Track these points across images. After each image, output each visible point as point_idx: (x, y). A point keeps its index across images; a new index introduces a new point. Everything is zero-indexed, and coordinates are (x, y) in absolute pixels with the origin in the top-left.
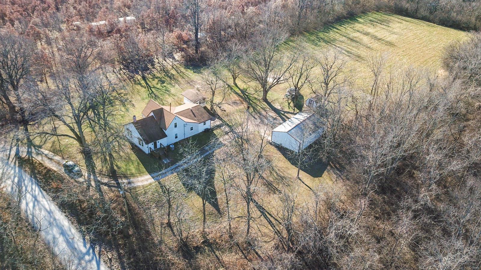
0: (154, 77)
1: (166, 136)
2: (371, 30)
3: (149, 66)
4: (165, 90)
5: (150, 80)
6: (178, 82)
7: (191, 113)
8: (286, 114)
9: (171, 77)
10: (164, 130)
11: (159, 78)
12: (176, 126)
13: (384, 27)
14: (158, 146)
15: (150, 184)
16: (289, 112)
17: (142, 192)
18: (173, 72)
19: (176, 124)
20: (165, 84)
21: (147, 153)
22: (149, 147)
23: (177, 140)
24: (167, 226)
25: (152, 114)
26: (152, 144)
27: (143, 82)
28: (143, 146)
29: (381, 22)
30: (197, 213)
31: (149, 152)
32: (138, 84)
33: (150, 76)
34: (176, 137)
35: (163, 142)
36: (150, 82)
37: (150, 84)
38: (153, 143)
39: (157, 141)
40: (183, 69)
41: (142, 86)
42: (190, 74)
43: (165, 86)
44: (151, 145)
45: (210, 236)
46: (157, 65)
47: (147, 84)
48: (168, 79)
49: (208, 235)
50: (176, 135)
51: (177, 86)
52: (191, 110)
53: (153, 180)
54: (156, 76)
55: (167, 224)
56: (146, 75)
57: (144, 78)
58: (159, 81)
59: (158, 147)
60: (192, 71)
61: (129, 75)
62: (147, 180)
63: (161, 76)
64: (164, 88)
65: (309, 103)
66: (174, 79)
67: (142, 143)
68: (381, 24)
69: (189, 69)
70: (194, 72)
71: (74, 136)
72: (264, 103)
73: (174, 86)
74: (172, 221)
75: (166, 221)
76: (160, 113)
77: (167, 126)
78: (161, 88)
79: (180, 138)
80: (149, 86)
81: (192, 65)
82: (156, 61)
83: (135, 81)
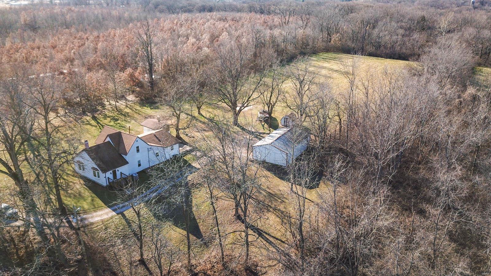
0: (106, 117)
1: (127, 163)
2: (326, 65)
3: (99, 108)
4: (120, 126)
5: (102, 119)
6: (134, 118)
7: (155, 138)
8: (261, 135)
9: (126, 115)
10: (124, 156)
11: (112, 117)
12: (138, 151)
13: (338, 62)
14: (118, 176)
15: (112, 218)
16: (264, 133)
17: (102, 228)
18: (127, 110)
19: (138, 147)
20: (118, 122)
21: (104, 184)
22: (107, 178)
23: (141, 169)
24: (140, 264)
25: (108, 139)
26: (111, 173)
27: (93, 122)
28: (99, 177)
29: (334, 59)
30: (177, 244)
31: (108, 184)
32: (87, 124)
33: (100, 116)
34: (139, 165)
35: (124, 170)
36: (101, 121)
37: (101, 123)
38: (111, 171)
39: (117, 169)
40: (138, 108)
41: (92, 126)
42: (147, 110)
43: (119, 123)
44: (109, 174)
45: (198, 269)
46: (108, 107)
47: (98, 123)
48: (123, 117)
49: (195, 268)
50: (139, 161)
51: (133, 121)
52: (155, 135)
53: (114, 213)
54: (108, 115)
55: (139, 261)
56: (96, 115)
57: (94, 118)
58: (111, 119)
59: (118, 178)
60: (149, 108)
61: (76, 117)
62: (107, 214)
63: (114, 115)
64: (118, 125)
65: (285, 122)
66: (129, 116)
67: (98, 173)
68: (333, 60)
69: (145, 106)
70: (151, 109)
71: (7, 171)
72: (236, 127)
73: (129, 122)
74: (145, 257)
75: (138, 257)
76: (117, 138)
77: (127, 150)
78: (114, 125)
79: (145, 166)
80: (101, 125)
81: (148, 103)
82: (107, 103)
83: (83, 122)
